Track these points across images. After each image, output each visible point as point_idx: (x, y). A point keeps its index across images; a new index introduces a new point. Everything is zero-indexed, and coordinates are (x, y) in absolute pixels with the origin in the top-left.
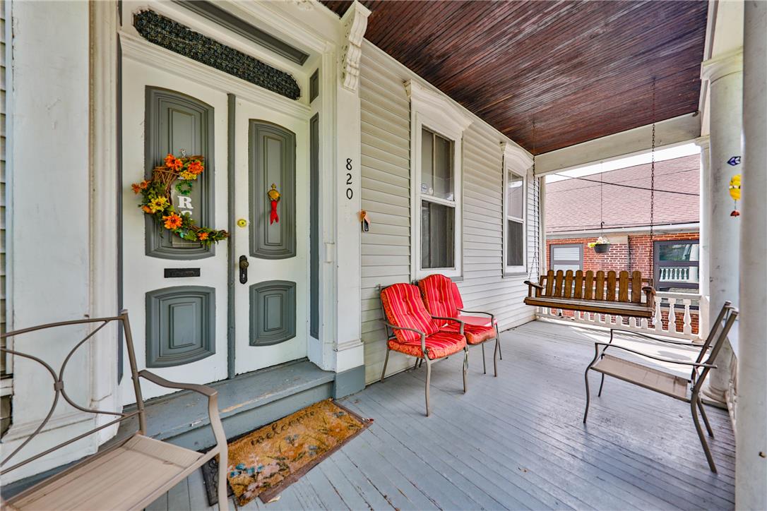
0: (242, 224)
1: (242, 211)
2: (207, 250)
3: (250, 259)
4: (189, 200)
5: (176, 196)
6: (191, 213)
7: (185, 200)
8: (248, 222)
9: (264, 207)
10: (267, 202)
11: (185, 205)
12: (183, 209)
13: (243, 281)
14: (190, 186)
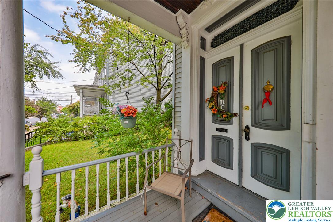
0: (247, 108)
1: (247, 102)
2: (230, 121)
3: (251, 128)
4: (224, 101)
5: (220, 100)
6: (224, 106)
7: (222, 101)
8: (250, 107)
9: (261, 96)
10: (263, 93)
11: (222, 103)
12: (222, 105)
13: (248, 139)
14: (224, 95)
